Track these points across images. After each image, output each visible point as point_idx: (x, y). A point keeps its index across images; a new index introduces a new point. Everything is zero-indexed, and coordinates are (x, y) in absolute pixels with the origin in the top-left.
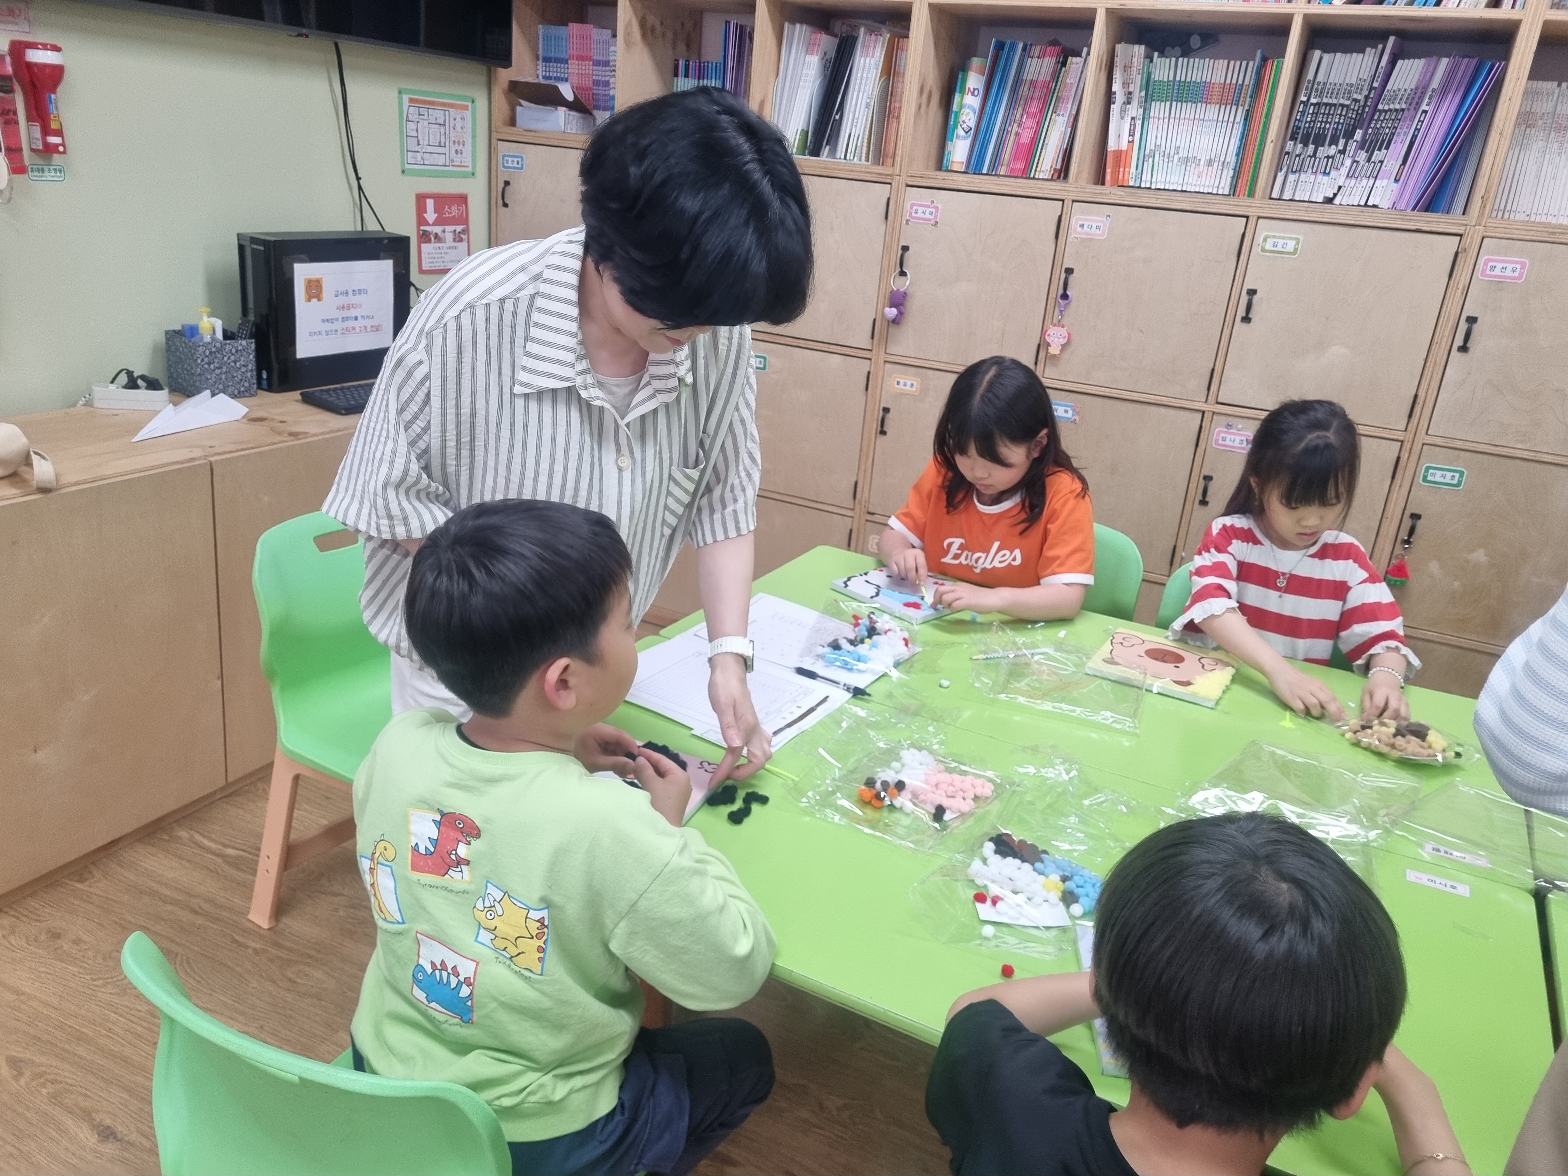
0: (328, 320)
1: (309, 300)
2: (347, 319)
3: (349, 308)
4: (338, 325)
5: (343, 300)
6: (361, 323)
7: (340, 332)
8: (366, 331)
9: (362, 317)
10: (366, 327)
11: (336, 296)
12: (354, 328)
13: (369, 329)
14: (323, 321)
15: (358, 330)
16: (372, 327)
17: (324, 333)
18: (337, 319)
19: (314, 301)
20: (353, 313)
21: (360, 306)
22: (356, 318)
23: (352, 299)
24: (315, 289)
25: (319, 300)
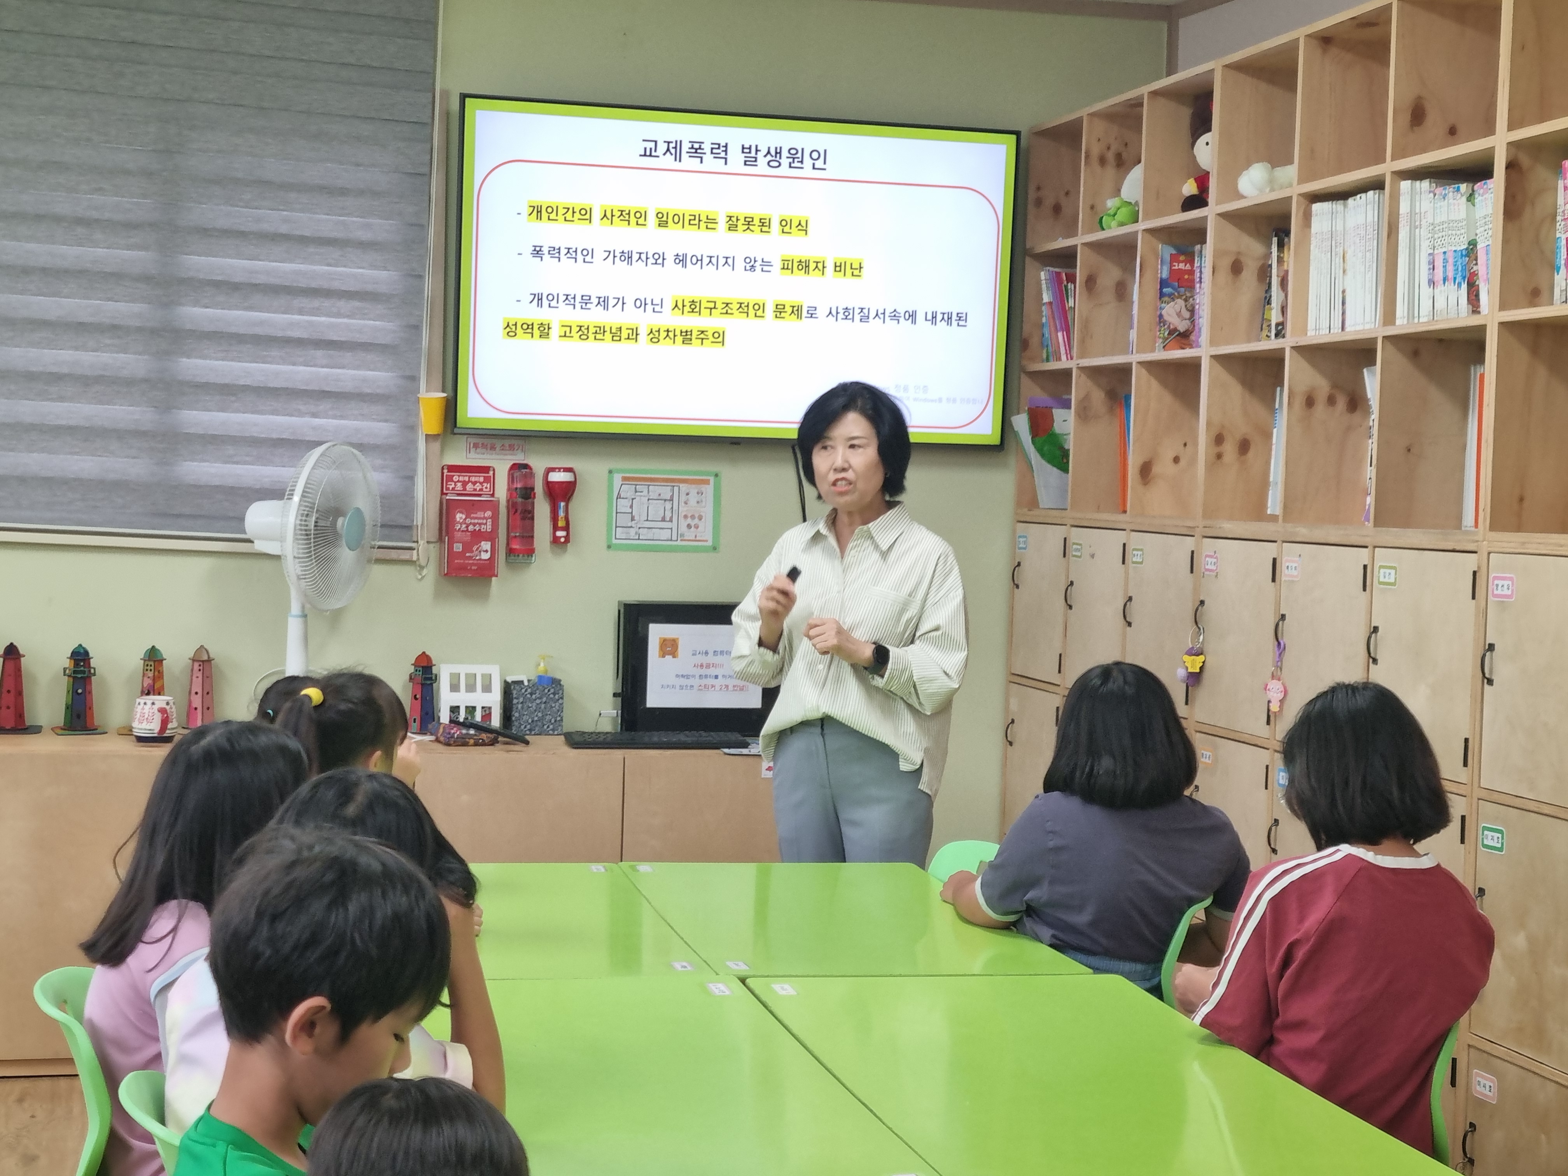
0: (683, 676)
1: (663, 657)
2: (706, 676)
3: (708, 666)
4: (696, 682)
5: (700, 659)
6: (720, 681)
7: (696, 687)
8: (728, 689)
9: (724, 676)
10: (727, 686)
11: (694, 655)
12: (713, 686)
13: (731, 688)
14: (677, 676)
15: (718, 688)
16: (734, 686)
17: (678, 687)
18: (694, 676)
19: (669, 658)
20: (712, 671)
21: (722, 666)
22: (716, 677)
23: (711, 659)
24: (669, 647)
25: (674, 657)
